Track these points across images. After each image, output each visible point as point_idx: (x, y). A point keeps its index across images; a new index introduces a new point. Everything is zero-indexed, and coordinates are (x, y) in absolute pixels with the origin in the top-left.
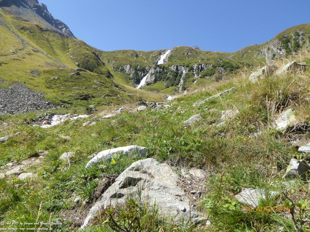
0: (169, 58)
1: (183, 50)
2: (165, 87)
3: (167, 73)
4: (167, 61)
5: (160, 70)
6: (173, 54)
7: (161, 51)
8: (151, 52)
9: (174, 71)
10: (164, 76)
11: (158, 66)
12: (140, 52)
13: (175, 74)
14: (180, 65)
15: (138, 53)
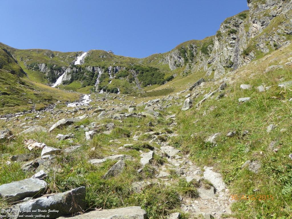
0: (85, 59)
1: (99, 54)
2: (82, 86)
3: (84, 73)
4: (83, 62)
5: (76, 70)
6: (89, 56)
7: (78, 52)
8: (68, 53)
9: (90, 71)
10: (81, 76)
11: (75, 66)
12: (57, 52)
13: (91, 74)
14: (96, 66)
15: (55, 53)
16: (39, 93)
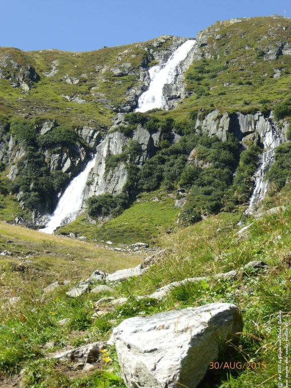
0: (190, 77)
1: (257, 38)
2: (182, 217)
3: (186, 152)
4: (182, 92)
5: (151, 140)
6: (208, 57)
7: (149, 46)
8: (104, 56)
9: (218, 140)
10: (172, 165)
11: (142, 120)
12: (49, 57)
13: (225, 155)
14: (247, 108)
15: (39, 63)
16: (28, 260)
